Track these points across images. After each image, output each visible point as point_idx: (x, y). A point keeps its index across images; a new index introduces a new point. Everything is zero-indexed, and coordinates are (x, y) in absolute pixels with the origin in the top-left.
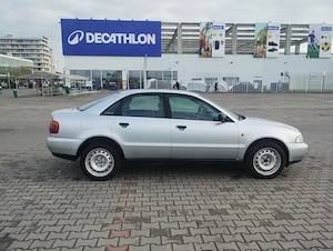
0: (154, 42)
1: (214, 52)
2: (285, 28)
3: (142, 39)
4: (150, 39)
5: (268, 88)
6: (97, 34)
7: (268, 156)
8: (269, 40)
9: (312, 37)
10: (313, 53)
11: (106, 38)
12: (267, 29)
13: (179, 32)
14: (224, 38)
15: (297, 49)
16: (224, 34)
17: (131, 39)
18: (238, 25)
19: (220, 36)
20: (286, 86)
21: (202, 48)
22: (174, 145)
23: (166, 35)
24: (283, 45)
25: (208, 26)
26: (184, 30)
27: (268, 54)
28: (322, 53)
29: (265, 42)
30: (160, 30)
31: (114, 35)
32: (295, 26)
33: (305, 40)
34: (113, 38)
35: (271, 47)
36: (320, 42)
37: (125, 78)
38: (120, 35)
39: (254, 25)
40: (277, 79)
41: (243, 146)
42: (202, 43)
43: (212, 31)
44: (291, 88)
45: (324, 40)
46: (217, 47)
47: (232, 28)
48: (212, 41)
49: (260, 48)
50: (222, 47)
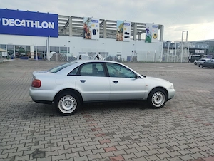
0: (53, 28)
1: (93, 36)
2: (133, 25)
3: (45, 25)
4: (50, 25)
5: (126, 59)
6: (10, 20)
7: (159, 96)
8: (125, 31)
9: (148, 30)
10: (148, 40)
11: (18, 23)
12: (123, 24)
13: (70, 22)
14: (98, 28)
15: (139, 37)
16: (99, 25)
17: (37, 24)
18: (107, 21)
19: (96, 26)
20: (135, 58)
21: (85, 33)
22: (111, 92)
23: (61, 24)
24: (132, 34)
25: (89, 20)
26: (73, 21)
27: (125, 39)
28: (153, 40)
29: (122, 32)
30: (57, 20)
31: (23, 21)
32: (139, 24)
33: (144, 32)
34: (23, 23)
35: (126, 35)
36: (152, 34)
37: (32, 50)
38: (28, 21)
39: (116, 22)
40: (130, 54)
41: (147, 91)
42: (85, 30)
43: (91, 23)
44: (138, 59)
45: (154, 33)
46: (95, 34)
47: (103, 22)
48: (91, 30)
49: (120, 35)
50: (98, 33)
